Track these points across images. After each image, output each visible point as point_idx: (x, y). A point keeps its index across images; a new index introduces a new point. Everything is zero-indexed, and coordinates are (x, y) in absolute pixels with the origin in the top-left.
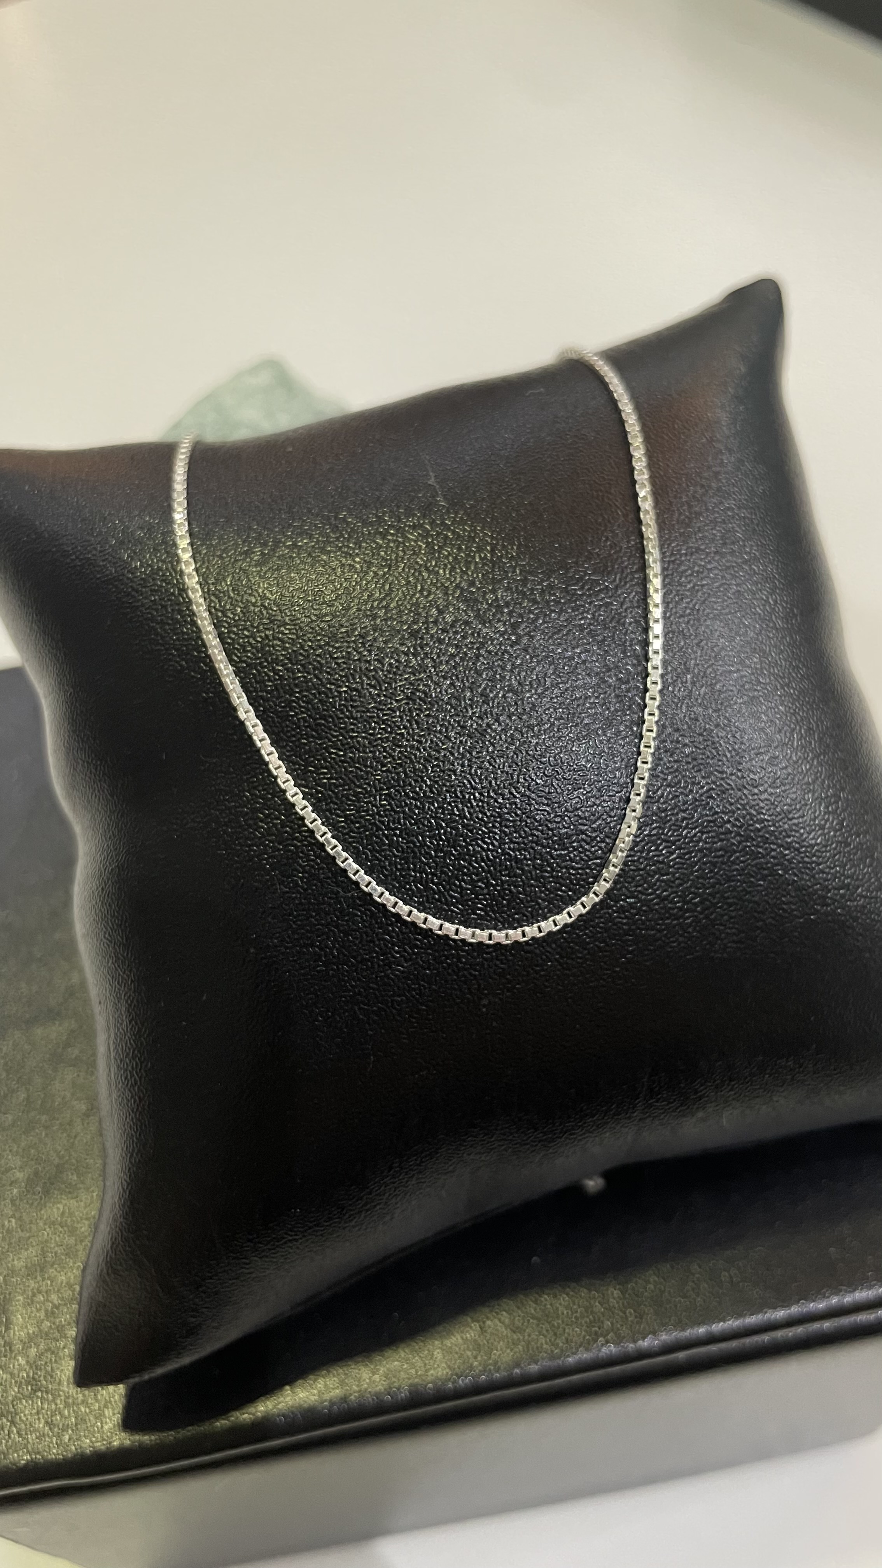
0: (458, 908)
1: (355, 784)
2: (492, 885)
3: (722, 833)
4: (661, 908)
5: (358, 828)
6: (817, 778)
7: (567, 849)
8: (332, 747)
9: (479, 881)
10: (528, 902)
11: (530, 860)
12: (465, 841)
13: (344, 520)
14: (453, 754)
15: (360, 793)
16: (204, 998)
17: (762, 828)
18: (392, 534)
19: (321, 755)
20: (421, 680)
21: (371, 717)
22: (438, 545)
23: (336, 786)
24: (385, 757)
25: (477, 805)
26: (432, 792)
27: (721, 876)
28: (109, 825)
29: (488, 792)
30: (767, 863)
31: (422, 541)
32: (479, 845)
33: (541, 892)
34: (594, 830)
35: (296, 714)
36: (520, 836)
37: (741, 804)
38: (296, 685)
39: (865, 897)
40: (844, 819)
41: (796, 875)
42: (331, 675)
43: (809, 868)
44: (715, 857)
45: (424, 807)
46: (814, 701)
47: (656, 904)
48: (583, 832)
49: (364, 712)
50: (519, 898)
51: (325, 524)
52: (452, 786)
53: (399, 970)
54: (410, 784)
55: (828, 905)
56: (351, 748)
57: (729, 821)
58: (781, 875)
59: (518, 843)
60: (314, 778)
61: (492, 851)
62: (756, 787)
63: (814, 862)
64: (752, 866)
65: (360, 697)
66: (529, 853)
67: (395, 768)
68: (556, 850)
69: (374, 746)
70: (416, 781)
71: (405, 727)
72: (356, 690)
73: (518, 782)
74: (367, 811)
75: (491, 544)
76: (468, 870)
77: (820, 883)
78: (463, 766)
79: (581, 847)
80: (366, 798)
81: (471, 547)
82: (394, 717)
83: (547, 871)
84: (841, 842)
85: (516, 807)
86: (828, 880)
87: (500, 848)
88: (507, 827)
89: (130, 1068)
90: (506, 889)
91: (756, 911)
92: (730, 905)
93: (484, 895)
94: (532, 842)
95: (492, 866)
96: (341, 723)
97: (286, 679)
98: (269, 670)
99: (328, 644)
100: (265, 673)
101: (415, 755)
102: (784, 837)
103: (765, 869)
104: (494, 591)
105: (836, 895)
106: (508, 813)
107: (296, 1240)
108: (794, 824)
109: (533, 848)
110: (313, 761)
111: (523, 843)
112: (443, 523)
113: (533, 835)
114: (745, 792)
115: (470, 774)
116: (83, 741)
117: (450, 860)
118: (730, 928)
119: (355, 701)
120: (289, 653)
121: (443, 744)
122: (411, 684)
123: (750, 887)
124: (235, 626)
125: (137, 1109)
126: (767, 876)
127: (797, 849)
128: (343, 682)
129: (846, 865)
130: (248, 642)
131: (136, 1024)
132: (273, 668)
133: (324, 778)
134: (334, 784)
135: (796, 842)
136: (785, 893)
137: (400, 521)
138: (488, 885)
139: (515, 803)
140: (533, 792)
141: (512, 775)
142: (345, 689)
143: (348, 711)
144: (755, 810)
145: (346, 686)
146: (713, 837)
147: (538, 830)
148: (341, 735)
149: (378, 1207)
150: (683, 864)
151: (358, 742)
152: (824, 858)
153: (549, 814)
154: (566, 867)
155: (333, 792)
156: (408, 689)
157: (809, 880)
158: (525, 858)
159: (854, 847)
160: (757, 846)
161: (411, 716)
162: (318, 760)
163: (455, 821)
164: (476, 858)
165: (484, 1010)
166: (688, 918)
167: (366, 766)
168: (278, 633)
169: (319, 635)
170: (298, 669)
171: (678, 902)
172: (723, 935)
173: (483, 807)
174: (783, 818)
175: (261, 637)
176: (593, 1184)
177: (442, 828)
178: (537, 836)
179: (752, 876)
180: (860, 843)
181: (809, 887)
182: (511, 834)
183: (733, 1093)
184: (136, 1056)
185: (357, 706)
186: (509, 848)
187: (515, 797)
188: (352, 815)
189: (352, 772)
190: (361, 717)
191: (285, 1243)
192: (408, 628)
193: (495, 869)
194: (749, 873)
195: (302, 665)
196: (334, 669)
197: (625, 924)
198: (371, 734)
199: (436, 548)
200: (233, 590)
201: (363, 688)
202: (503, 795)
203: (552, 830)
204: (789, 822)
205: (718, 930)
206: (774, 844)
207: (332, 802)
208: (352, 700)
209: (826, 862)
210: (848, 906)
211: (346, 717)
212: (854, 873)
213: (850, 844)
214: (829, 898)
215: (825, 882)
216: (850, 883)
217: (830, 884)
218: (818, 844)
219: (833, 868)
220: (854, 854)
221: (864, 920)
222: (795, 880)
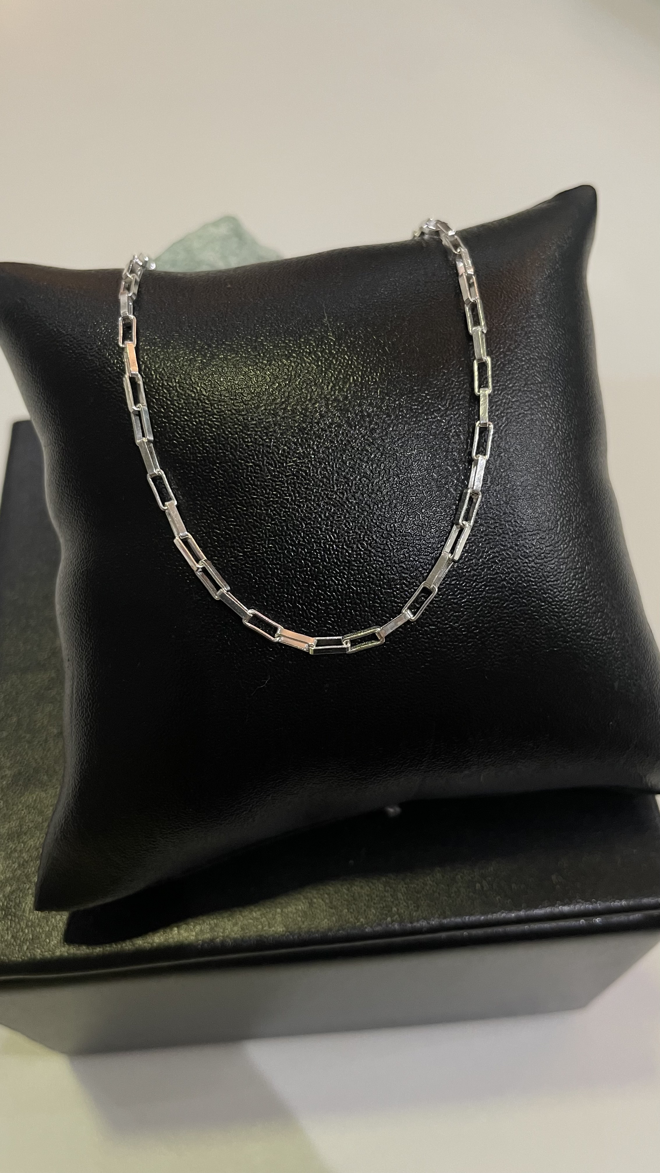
0: (315, 622)
1: (252, 531)
2: (339, 608)
3: (499, 588)
4: (453, 634)
5: (251, 561)
6: (571, 555)
7: (392, 589)
8: (238, 503)
9: (330, 605)
10: (362, 622)
11: (366, 594)
12: (323, 577)
13: (261, 343)
14: (320, 517)
15: (255, 537)
17: (528, 586)
18: (294, 357)
19: (230, 509)
20: (304, 463)
21: (267, 486)
22: (325, 368)
23: (239, 532)
24: (274, 515)
25: (334, 553)
26: (304, 541)
27: (496, 616)
28: (83, 541)
29: (343, 545)
30: (528, 610)
31: (314, 364)
32: (333, 581)
33: (372, 616)
34: (412, 578)
35: (216, 478)
36: (361, 577)
37: (515, 569)
38: (218, 459)
39: (594, 639)
40: (586, 585)
41: (547, 620)
42: (242, 453)
43: (557, 616)
44: (492, 603)
45: (298, 551)
46: (576, 501)
47: (449, 631)
48: (405, 578)
49: (262, 481)
50: (356, 619)
51: (248, 345)
52: (318, 539)
53: (271, 659)
54: (290, 535)
55: (567, 642)
56: (251, 506)
57: (505, 580)
58: (537, 619)
59: (359, 582)
60: (224, 523)
61: (341, 585)
62: (526, 558)
63: (561, 612)
64: (518, 611)
65: (261, 471)
66: (366, 589)
67: (280, 523)
68: (384, 588)
69: (267, 506)
70: (294, 533)
71: (290, 495)
72: (259, 466)
73: (364, 540)
74: (258, 550)
75: (362, 371)
76: (324, 597)
77: (563, 627)
78: (327, 525)
79: (402, 588)
80: (259, 541)
81: (347, 371)
82: (283, 487)
83: (378, 603)
84: (582, 600)
85: (361, 557)
86: (570, 625)
87: (347, 584)
88: (353, 570)
89: (85, 706)
90: (348, 612)
91: (517, 642)
92: (500, 636)
93: (333, 615)
94: (369, 582)
95: (340, 596)
96: (246, 488)
97: (211, 453)
98: (200, 446)
99: (242, 431)
100: (197, 447)
101: (295, 515)
102: (542, 593)
103: (526, 614)
104: (360, 405)
105: (574, 636)
106: (354, 561)
107: (187, 829)
108: (550, 585)
109: (369, 586)
110: (224, 512)
111: (363, 582)
112: (330, 353)
113: (369, 577)
114: (519, 561)
115: (332, 532)
116: (69, 481)
117: (312, 589)
118: (498, 652)
119: (257, 473)
120: (214, 435)
121: (315, 509)
122: (296, 465)
123: (514, 625)
124: (179, 412)
125: (88, 734)
126: (527, 618)
127: (550, 603)
128: (250, 459)
129: (583, 616)
130: (187, 424)
131: (92, 677)
132: (203, 444)
133: (232, 525)
134: (238, 529)
135: (550, 598)
136: (538, 632)
137: (300, 348)
138: (336, 608)
139: (360, 554)
140: (373, 548)
141: (360, 535)
142: (251, 464)
143: (252, 479)
144: (524, 573)
145: (252, 462)
146: (492, 589)
147: (374, 574)
148: (246, 496)
149: (245, 813)
150: (471, 606)
151: (257, 502)
152: (568, 610)
153: (382, 564)
154: (390, 601)
155: (237, 535)
156: (294, 468)
157: (556, 624)
158: (363, 593)
159: (591, 605)
160: (523, 598)
161: (295, 487)
162: (229, 512)
163: (318, 563)
164: (330, 589)
165: (326, 691)
166: (470, 642)
167: (261, 520)
168: (208, 420)
169: (236, 424)
170: (220, 447)
171: (464, 631)
172: (493, 656)
173: (338, 554)
174: (543, 580)
175: (196, 422)
176: (393, 810)
177: (309, 567)
178: (373, 578)
179: (517, 618)
180: (595, 602)
181: (556, 629)
182: (355, 575)
183: (490, 760)
184: (90, 699)
185: (258, 477)
186: (353, 585)
187: (361, 550)
188: (249, 552)
189: (251, 522)
190: (261, 484)
192: (299, 425)
193: (342, 598)
194: (515, 616)
195: (223, 445)
196: (244, 450)
197: (426, 643)
198: (266, 497)
199: (324, 369)
200: (180, 386)
201: (263, 464)
202: (352, 548)
203: (383, 575)
204: (547, 584)
205: (489, 652)
206: (534, 598)
207: (235, 542)
208: (255, 472)
209: (570, 612)
210: (581, 644)
211: (250, 484)
212: (588, 622)
213: (588, 602)
214: (568, 637)
215: (567, 626)
216: (584, 629)
217: (570, 628)
218: (565, 600)
219: (574, 617)
220: (590, 609)
221: (591, 654)
222: (546, 624)
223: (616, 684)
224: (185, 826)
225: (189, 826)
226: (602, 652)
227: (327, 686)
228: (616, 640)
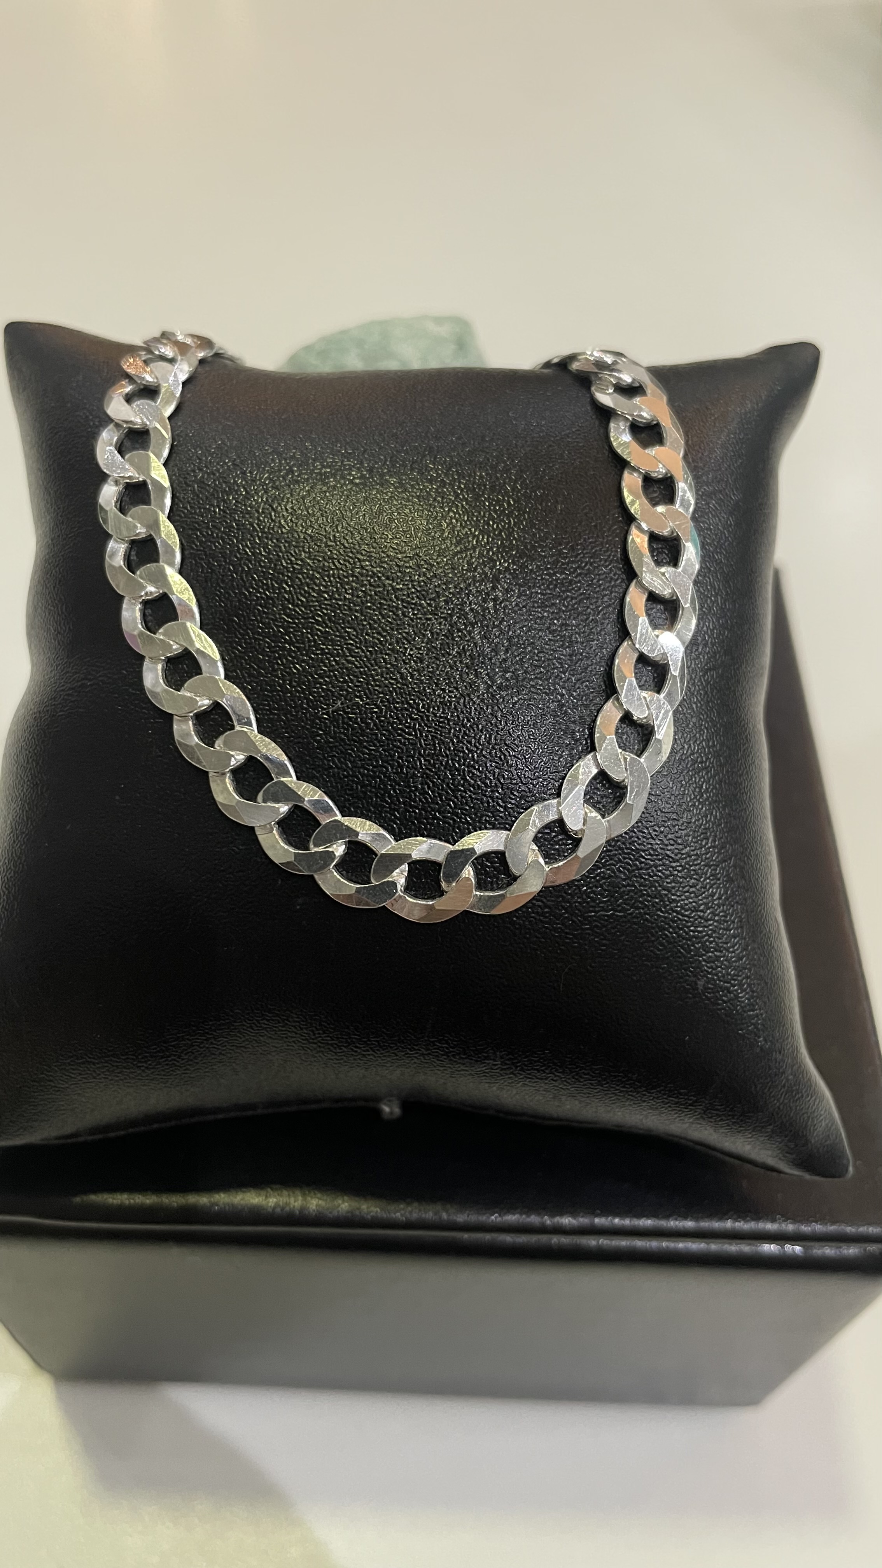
11: (375, 787)
16: (68, 828)
32: (334, 762)
36: (372, 765)
39: (677, 913)
43: (628, 870)
49: (272, 619)
55: (638, 908)
56: (251, 648)
77: (635, 886)
83: (387, 802)
86: (645, 886)
87: (351, 769)
91: (565, 893)
96: (251, 625)
105: (648, 901)
107: (94, 1064)
109: (380, 778)
111: (372, 771)
143: (260, 615)
151: (259, 644)
152: (646, 864)
158: (370, 785)
165: (298, 907)
176: (390, 1110)
191: (83, 1063)
193: (342, 787)
210: (658, 915)
211: (256, 620)
212: (673, 888)
213: (678, 861)
214: (641, 902)
215: (640, 886)
216: (666, 895)
217: (645, 890)
218: (644, 851)
219: (652, 877)
220: (679, 871)
221: (671, 933)
222: (612, 876)
223: (701, 983)
224: (90, 1058)
225: (94, 1058)
226: (687, 933)
227: (300, 901)
228: (711, 922)
